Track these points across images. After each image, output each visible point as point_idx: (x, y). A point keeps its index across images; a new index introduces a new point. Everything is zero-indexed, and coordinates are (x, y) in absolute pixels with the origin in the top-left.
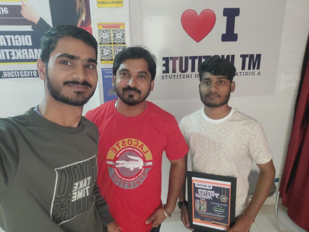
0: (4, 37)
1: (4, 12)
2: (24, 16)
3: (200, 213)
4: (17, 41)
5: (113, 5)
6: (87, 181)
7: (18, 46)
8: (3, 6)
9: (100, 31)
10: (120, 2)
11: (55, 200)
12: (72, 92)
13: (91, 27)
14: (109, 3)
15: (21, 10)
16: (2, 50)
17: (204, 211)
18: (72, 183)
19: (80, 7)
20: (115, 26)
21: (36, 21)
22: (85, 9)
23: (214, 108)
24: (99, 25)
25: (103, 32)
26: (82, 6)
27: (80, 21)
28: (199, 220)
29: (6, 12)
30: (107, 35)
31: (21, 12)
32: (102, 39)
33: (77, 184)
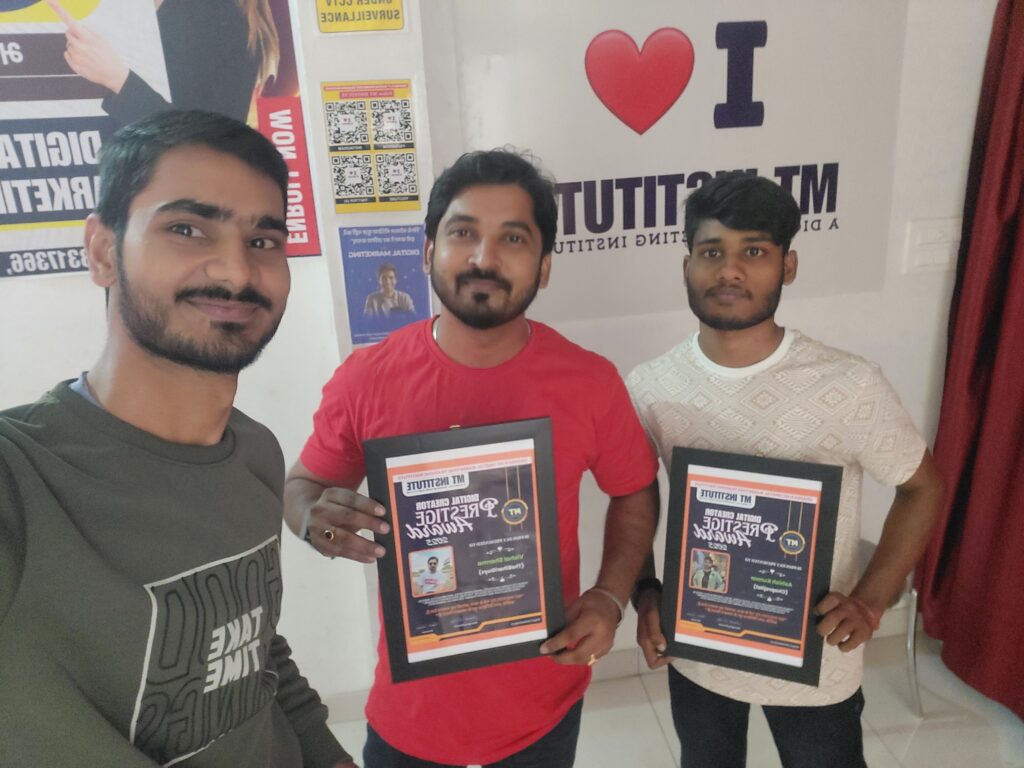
0: (12, 138)
1: (8, 57)
2: (75, 68)
3: (703, 601)
4: (54, 152)
5: (371, 23)
6: (253, 621)
7: (60, 167)
8: (6, 39)
9: (330, 107)
10: (394, 14)
11: (146, 689)
12: (208, 325)
13: (297, 95)
14: (357, 16)
15: (66, 49)
16: (6, 184)
17: (719, 590)
18: (204, 631)
19: (260, 32)
20: (379, 92)
21: (116, 84)
22: (277, 39)
23: (731, 334)
24: (326, 88)
25: (342, 110)
26: (266, 29)
27: (261, 77)
28: (700, 627)
29: (16, 56)
30: (353, 120)
31: (66, 55)
32: (337, 135)
33: (219, 632)
